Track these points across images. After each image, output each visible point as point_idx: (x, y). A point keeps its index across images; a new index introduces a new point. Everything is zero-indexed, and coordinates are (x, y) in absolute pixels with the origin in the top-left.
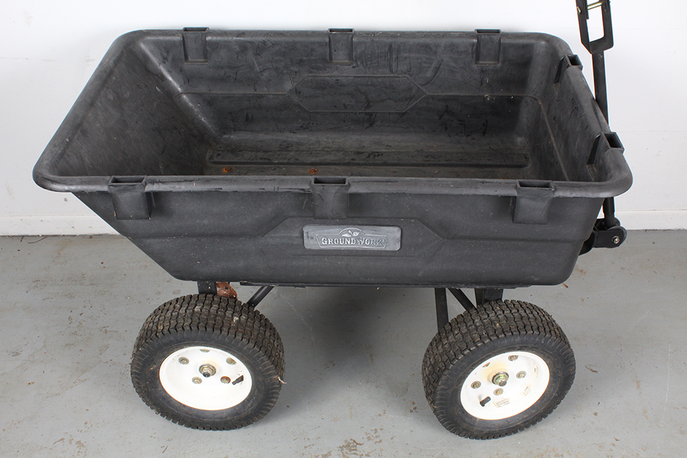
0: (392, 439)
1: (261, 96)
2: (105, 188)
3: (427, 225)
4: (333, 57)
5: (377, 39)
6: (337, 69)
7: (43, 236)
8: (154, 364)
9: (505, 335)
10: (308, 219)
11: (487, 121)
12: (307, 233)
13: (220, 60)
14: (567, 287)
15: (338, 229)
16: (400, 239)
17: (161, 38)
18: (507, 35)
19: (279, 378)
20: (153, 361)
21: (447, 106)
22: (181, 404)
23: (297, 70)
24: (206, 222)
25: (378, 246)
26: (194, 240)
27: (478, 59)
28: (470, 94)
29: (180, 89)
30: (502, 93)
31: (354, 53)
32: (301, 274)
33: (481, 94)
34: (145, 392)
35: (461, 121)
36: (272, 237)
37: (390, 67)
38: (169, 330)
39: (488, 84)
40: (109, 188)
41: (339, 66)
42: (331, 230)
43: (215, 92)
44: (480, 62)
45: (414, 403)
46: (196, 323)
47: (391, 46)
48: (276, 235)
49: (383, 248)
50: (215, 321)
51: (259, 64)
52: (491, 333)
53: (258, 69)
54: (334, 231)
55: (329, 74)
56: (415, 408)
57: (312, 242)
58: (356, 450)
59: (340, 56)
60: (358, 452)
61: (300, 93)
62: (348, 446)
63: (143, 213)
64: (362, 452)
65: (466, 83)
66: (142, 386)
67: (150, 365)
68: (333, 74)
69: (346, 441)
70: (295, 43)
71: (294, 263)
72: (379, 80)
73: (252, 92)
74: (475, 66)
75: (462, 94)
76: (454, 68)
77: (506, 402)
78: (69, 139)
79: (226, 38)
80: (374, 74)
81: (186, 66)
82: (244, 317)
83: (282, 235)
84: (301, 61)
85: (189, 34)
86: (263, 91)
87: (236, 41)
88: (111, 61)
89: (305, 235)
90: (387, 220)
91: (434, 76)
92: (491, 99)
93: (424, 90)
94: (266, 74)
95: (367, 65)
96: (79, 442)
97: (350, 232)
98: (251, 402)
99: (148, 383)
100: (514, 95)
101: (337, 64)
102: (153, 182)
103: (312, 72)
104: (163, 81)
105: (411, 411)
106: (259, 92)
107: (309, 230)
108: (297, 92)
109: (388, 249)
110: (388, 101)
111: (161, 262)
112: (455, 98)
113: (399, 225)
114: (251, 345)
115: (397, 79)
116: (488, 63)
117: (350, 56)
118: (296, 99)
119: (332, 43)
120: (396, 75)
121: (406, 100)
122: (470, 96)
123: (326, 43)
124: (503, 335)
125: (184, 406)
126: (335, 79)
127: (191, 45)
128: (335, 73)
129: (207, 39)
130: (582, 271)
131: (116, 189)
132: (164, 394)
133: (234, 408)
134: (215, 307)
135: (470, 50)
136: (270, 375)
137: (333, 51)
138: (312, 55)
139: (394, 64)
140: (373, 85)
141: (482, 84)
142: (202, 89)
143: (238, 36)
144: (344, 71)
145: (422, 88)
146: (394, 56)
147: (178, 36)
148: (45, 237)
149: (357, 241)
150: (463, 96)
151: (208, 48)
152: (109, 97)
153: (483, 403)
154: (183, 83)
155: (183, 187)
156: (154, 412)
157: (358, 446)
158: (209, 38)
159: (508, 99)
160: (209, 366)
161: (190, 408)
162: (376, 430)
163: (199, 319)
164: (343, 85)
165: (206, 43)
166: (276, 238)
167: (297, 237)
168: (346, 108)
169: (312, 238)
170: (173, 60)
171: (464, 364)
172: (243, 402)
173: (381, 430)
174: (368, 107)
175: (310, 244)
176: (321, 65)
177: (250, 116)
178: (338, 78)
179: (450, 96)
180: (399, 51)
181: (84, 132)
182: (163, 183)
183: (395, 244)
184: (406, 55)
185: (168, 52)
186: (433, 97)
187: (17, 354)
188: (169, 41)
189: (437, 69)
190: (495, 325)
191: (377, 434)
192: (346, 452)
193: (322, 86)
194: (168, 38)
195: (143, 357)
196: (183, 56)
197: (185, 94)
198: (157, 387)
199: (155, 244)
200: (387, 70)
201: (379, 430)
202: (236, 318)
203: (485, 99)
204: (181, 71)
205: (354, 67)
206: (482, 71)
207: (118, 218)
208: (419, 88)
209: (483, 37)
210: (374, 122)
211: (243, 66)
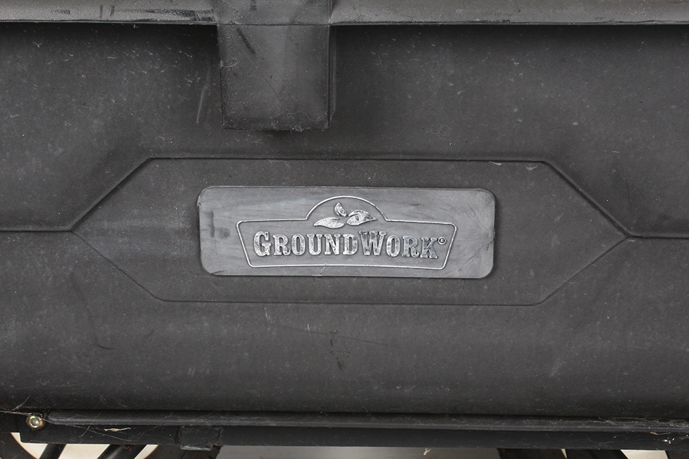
3: (575, 184)
12: (211, 215)
15: (303, 201)
16: (491, 235)
32: (191, 371)
36: (103, 232)
42: (283, 206)
49: (438, 269)
54: (292, 205)
57: (224, 247)
71: (172, 328)
83: (137, 223)
89: (204, 222)
97: (338, 208)
107: (214, 203)
109: (456, 275)
113: (490, 183)
149: (360, 245)
167: (180, 233)
169: (225, 234)
175: (219, 257)
183: (477, 255)
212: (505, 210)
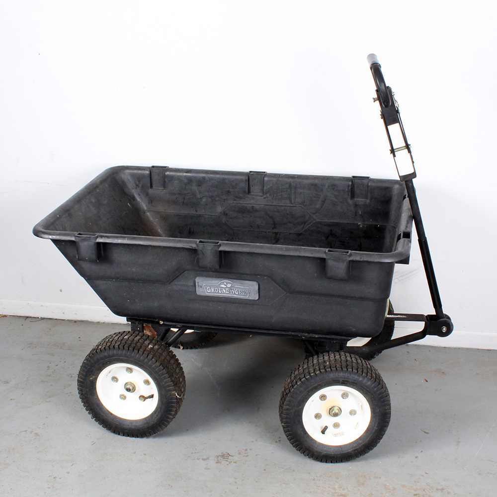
0: (256, 455)
1: (200, 216)
2: (73, 239)
3: (275, 281)
4: (251, 190)
5: (281, 179)
6: (253, 198)
7: (41, 318)
8: (93, 375)
9: (331, 370)
10: (199, 272)
11: (361, 243)
12: (198, 283)
13: (174, 188)
14: (427, 381)
15: (217, 281)
16: (258, 291)
17: (135, 171)
18: (373, 180)
19: (176, 393)
20: (92, 371)
21: (331, 230)
22: (109, 412)
23: (225, 198)
24: (134, 270)
25: (244, 296)
26: (127, 283)
27: (353, 197)
28: (348, 222)
29: (145, 208)
30: (371, 222)
31: (265, 188)
32: (194, 315)
33: (355, 222)
34: (86, 398)
35: (341, 242)
36: (176, 285)
37: (290, 199)
38: (105, 348)
39: (361, 215)
40: (75, 238)
41: (254, 197)
42: (213, 282)
43: (169, 211)
44: (355, 199)
45: (280, 438)
46: (123, 344)
47: (290, 185)
48: (178, 283)
49: (247, 297)
50: (136, 345)
51: (200, 193)
52: (321, 368)
53: (199, 196)
54: (215, 282)
55: (247, 202)
56: (279, 441)
57: (201, 290)
58: (228, 459)
59: (256, 189)
60: (229, 460)
61: (227, 214)
62: (223, 456)
63: (94, 257)
64: (232, 460)
65: (344, 214)
66: (84, 393)
67: (90, 375)
68: (250, 203)
69: (222, 453)
70: (224, 179)
71: (190, 305)
72: (282, 208)
73: (195, 213)
74: (350, 201)
75: (341, 222)
76: (336, 202)
77: (341, 434)
78: (59, 216)
79: (178, 174)
80: (278, 203)
81: (151, 191)
82: (156, 347)
83: (182, 283)
84: (229, 192)
85: (154, 169)
86: (201, 212)
87: (185, 176)
88: (99, 181)
89: (197, 284)
90: (249, 276)
91: (322, 207)
92: (363, 227)
93: (315, 217)
94: (204, 200)
95: (274, 197)
96: (36, 434)
97: (225, 283)
98: (157, 413)
99: (88, 390)
100: (381, 224)
101: (253, 195)
102: (102, 237)
103: (235, 200)
104: (134, 200)
105: (276, 442)
106: (198, 213)
107: (199, 281)
108: (225, 214)
109: (251, 299)
110: (289, 224)
111: (105, 299)
112: (337, 225)
113: (257, 280)
114: (158, 364)
115: (294, 208)
116: (360, 200)
117: (262, 190)
118: (224, 219)
119: (251, 181)
120: (294, 205)
121: (302, 224)
122: (348, 224)
123: (246, 180)
124: (329, 369)
125: (111, 414)
126: (251, 205)
127: (155, 178)
128: (252, 201)
129: (166, 173)
130: (443, 373)
131: (80, 239)
132: (98, 402)
133: (145, 419)
134: (138, 337)
135: (347, 190)
136: (170, 390)
137: (251, 186)
138: (236, 188)
139: (293, 197)
140: (278, 211)
141: (356, 215)
142: (161, 208)
143: (186, 173)
144: (257, 200)
145: (314, 216)
146: (293, 191)
147: (147, 170)
148: (43, 319)
149: (230, 291)
150: (343, 223)
151: (166, 180)
152: (92, 200)
153: (323, 432)
154: (147, 204)
155: (120, 241)
156: (90, 416)
157: (230, 457)
158: (168, 173)
159: (376, 227)
160: (131, 384)
161: (116, 416)
162: (246, 450)
163: (126, 343)
164: (257, 211)
165: (165, 177)
166: (179, 285)
167: (192, 286)
168: (259, 227)
169: (201, 287)
170: (143, 187)
171: (302, 389)
172: (152, 414)
173: (250, 450)
174: (275, 228)
175: (200, 291)
176: (242, 195)
177: (192, 230)
178: (254, 205)
179: (333, 222)
180: (296, 188)
181: (70, 215)
182: (108, 237)
183: (255, 295)
184: (301, 191)
185: (139, 181)
186: (320, 223)
187: (7, 383)
188: (140, 174)
189: (324, 202)
190: (326, 363)
191: (246, 452)
192: (220, 459)
193: (243, 211)
194: (140, 172)
195: (86, 368)
196: (149, 185)
197: (148, 211)
198: (94, 395)
199: (101, 284)
200: (288, 201)
201: (248, 450)
202: (150, 346)
203: (358, 226)
204: (147, 195)
205: (265, 198)
206: (356, 205)
207: (79, 259)
208: (310, 215)
209: (356, 181)
210: (279, 240)
211: (189, 193)
212: (261, 286)
